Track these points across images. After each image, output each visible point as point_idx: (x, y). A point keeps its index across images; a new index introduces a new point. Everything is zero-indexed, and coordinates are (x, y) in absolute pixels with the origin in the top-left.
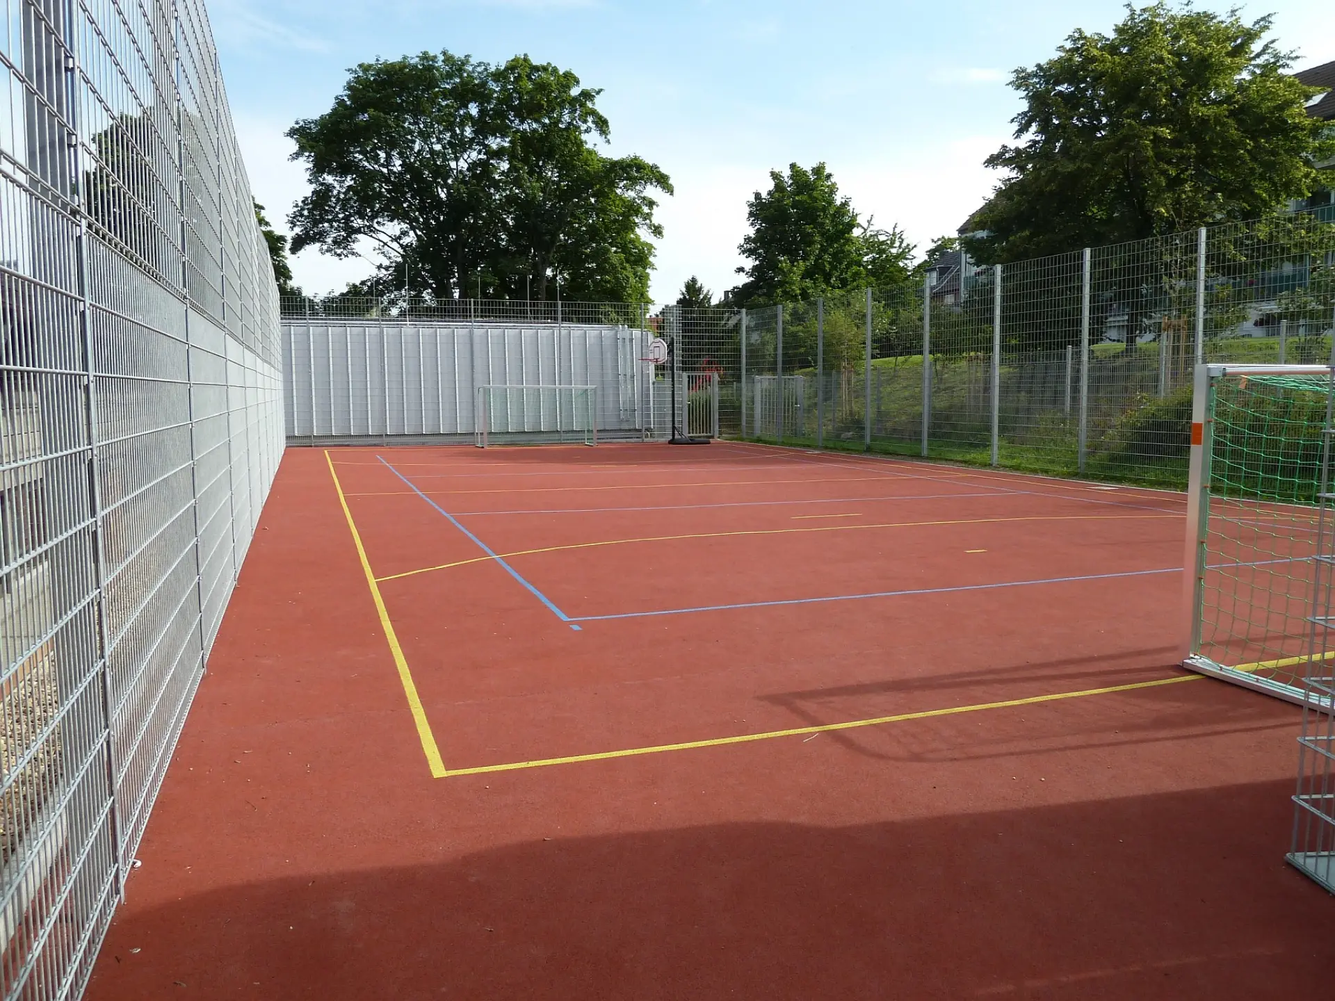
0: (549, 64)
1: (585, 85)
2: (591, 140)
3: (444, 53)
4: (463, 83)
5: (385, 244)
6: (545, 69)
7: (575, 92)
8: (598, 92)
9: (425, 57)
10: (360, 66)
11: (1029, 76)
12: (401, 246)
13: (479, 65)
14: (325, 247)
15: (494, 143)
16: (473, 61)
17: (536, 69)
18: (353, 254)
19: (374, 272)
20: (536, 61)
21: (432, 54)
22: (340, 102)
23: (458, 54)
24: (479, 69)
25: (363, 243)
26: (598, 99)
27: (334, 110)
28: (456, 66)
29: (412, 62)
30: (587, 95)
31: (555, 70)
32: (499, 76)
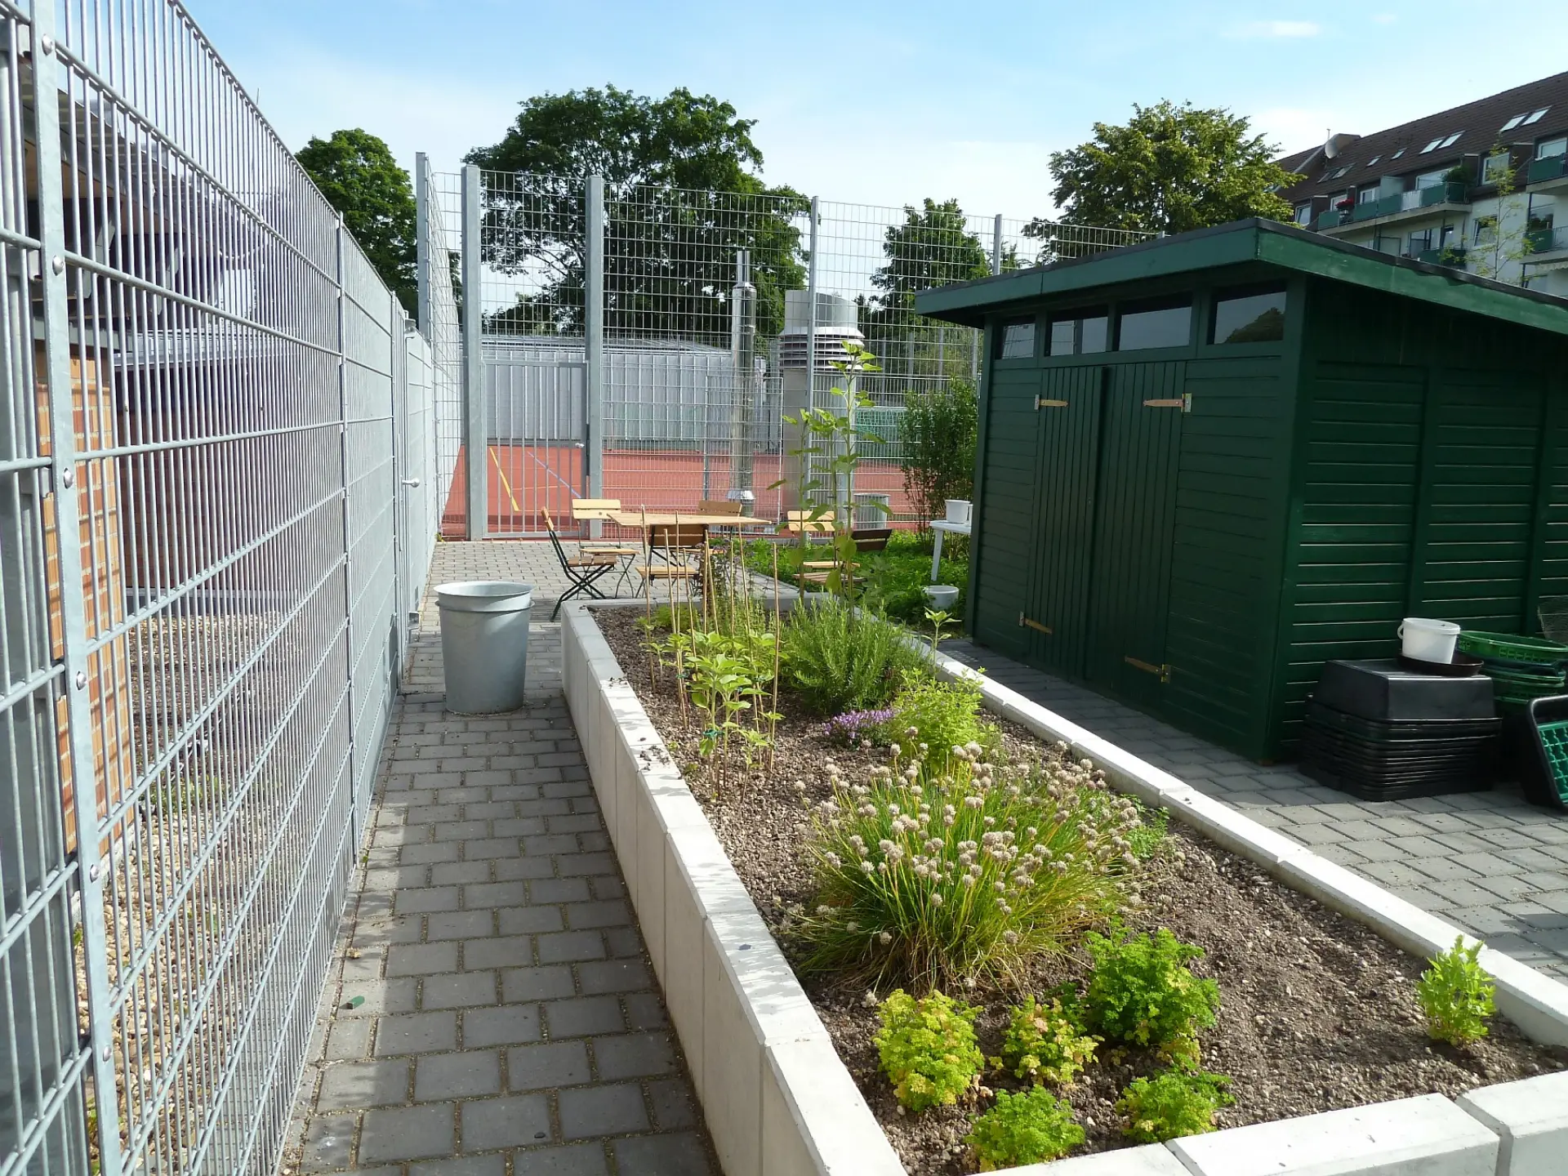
0: (707, 96)
1: (741, 116)
2: (746, 167)
3: (609, 87)
4: (625, 115)
5: (550, 264)
6: (702, 101)
7: (731, 122)
8: (753, 123)
9: (590, 92)
10: (532, 100)
11: (1063, 159)
12: (566, 266)
13: (641, 98)
14: (495, 265)
15: (657, 167)
16: (635, 95)
17: (694, 102)
18: (522, 271)
19: (540, 291)
20: (694, 95)
21: (596, 90)
22: (512, 134)
23: (622, 89)
24: (640, 103)
25: (529, 262)
26: (752, 129)
27: (506, 141)
28: (621, 99)
29: (579, 97)
30: (742, 126)
31: (713, 101)
32: (658, 110)
